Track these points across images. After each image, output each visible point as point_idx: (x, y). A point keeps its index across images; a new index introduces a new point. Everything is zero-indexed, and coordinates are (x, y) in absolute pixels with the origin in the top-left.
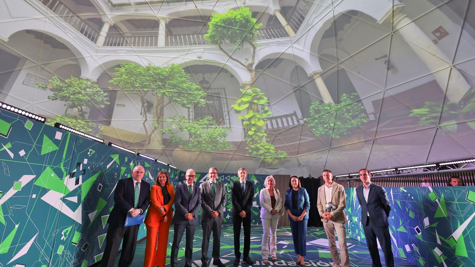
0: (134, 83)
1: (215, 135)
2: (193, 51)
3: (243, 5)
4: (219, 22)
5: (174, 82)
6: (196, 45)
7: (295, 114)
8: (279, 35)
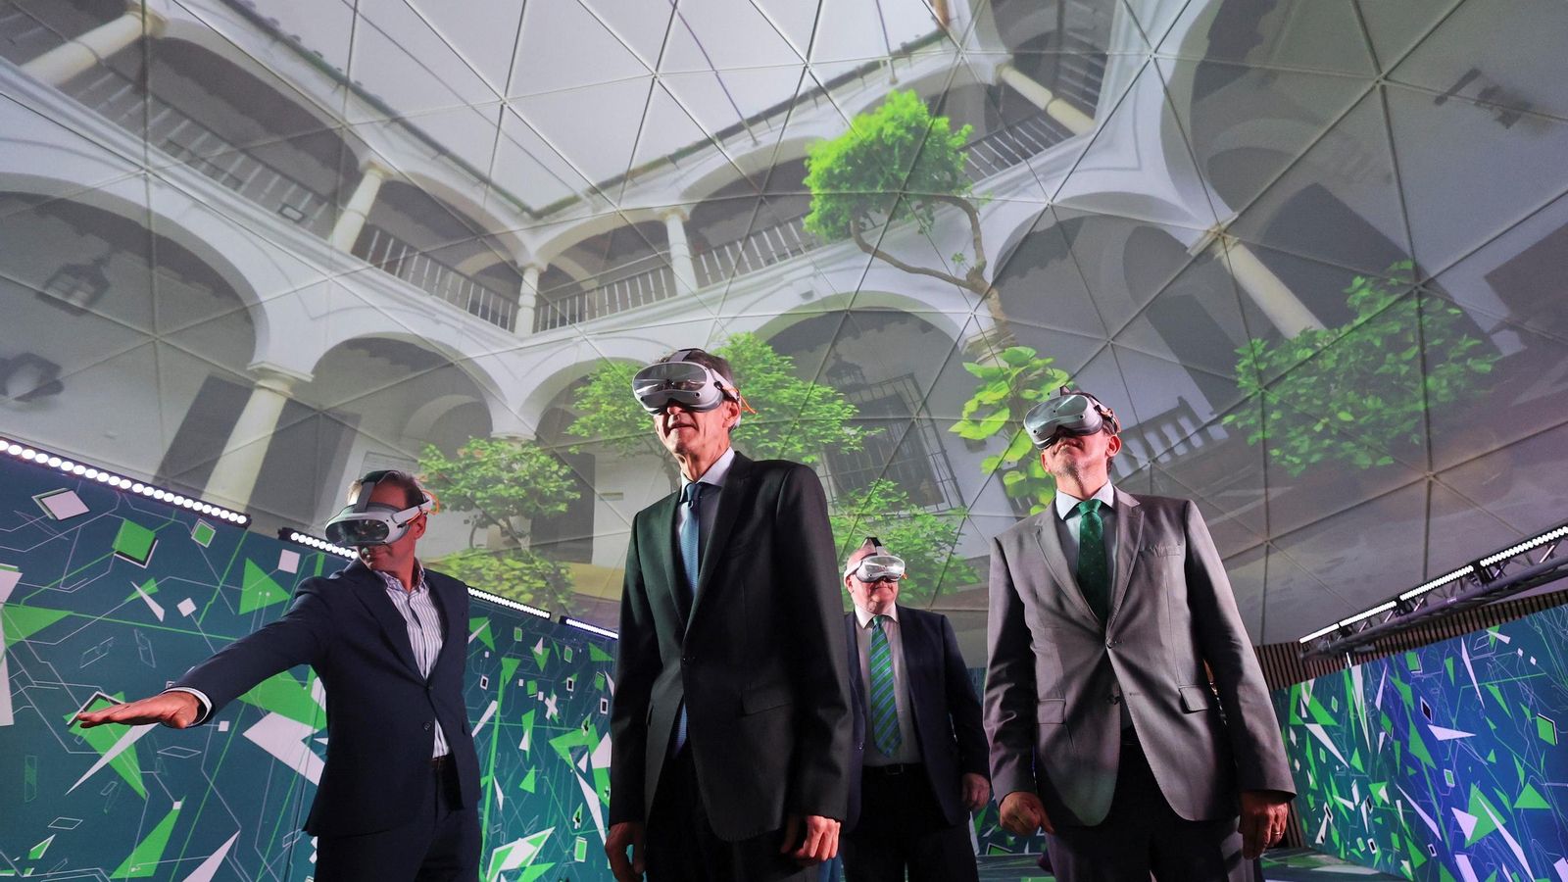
0: (637, 421)
1: (916, 541)
2: (782, 280)
3: (890, 90)
4: (834, 166)
5: (750, 392)
6: (785, 259)
7: (1184, 407)
8: (1038, 143)
